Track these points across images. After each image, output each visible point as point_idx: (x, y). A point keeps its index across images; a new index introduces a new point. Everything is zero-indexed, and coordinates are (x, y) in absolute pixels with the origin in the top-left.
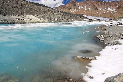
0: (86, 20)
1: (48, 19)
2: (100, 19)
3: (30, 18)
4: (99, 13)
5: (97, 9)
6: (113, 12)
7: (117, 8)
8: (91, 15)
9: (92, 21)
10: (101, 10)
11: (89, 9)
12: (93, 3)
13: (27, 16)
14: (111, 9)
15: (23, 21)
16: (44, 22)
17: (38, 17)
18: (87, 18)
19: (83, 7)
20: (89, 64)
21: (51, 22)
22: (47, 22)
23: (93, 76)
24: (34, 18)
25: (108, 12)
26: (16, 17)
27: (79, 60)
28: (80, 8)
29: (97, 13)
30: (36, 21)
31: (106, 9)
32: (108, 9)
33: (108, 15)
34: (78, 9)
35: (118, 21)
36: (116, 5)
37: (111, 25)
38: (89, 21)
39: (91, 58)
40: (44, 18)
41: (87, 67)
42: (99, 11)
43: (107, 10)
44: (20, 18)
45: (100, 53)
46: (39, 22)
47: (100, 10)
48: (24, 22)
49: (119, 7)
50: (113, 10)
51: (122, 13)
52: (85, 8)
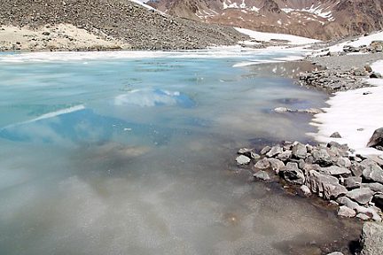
0: (246, 43)
1: (129, 38)
2: (287, 41)
3: (71, 35)
4: (283, 22)
5: (276, 9)
6: (325, 20)
8: (260, 29)
9: (264, 45)
10: (289, 14)
11: (255, 9)
13: (61, 27)
14: (319, 12)
15: (49, 44)
16: (118, 48)
17: (97, 30)
18: (248, 37)
19: (235, 4)
21: (140, 48)
22: (128, 49)
24: (83, 36)
25: (309, 19)
26: (25, 31)
28: (225, 6)
29: (279, 22)
30: (91, 44)
31: (304, 10)
32: (312, 10)
33: (311, 30)
34: (219, 9)
37: (326, 53)
38: (255, 47)
40: (117, 35)
42: (284, 17)
43: (309, 15)
44: (38, 34)
46: (100, 49)
47: (287, 12)
48: (52, 49)
49: (344, 5)
50: (323, 15)
51: (350, 24)
52: (243, 5)
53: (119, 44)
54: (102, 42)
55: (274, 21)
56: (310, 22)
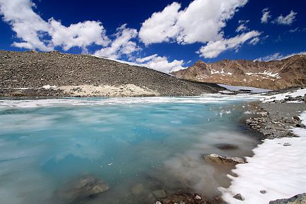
0: (224, 92)
1: (159, 90)
2: (250, 91)
3: (132, 89)
4: (247, 80)
5: (243, 73)
6: (275, 78)
7: (282, 72)
8: (233, 84)
9: (235, 93)
10: (250, 76)
11: (229, 73)
12: (235, 64)
13: (129, 85)
14: (270, 74)
15: (122, 93)
16: (154, 95)
17: (144, 87)
18: (225, 89)
19: (218, 71)
20: (234, 171)
21: (165, 95)
22: (159, 96)
23: (243, 195)
24: (138, 90)
25: (263, 78)
26: (113, 87)
27: (213, 160)
28: (212, 73)
29: (244, 80)
30: (140, 93)
31: (260, 73)
32: (265, 73)
33: (266, 84)
34: (209, 74)
35: (287, 94)
36: (278, 66)
37: (273, 100)
38: (229, 94)
39: (237, 159)
40: (154, 89)
41: (229, 176)
42: (248, 78)
43: (263, 76)
44: (118, 89)
45: (255, 150)
46: (145, 96)
47: (249, 74)
48: (123, 96)
49: (286, 70)
50: (273, 76)
51: (292, 80)
52: (222, 72)
53: (154, 93)
54: (146, 93)
55: (242, 79)
56: (265, 79)
